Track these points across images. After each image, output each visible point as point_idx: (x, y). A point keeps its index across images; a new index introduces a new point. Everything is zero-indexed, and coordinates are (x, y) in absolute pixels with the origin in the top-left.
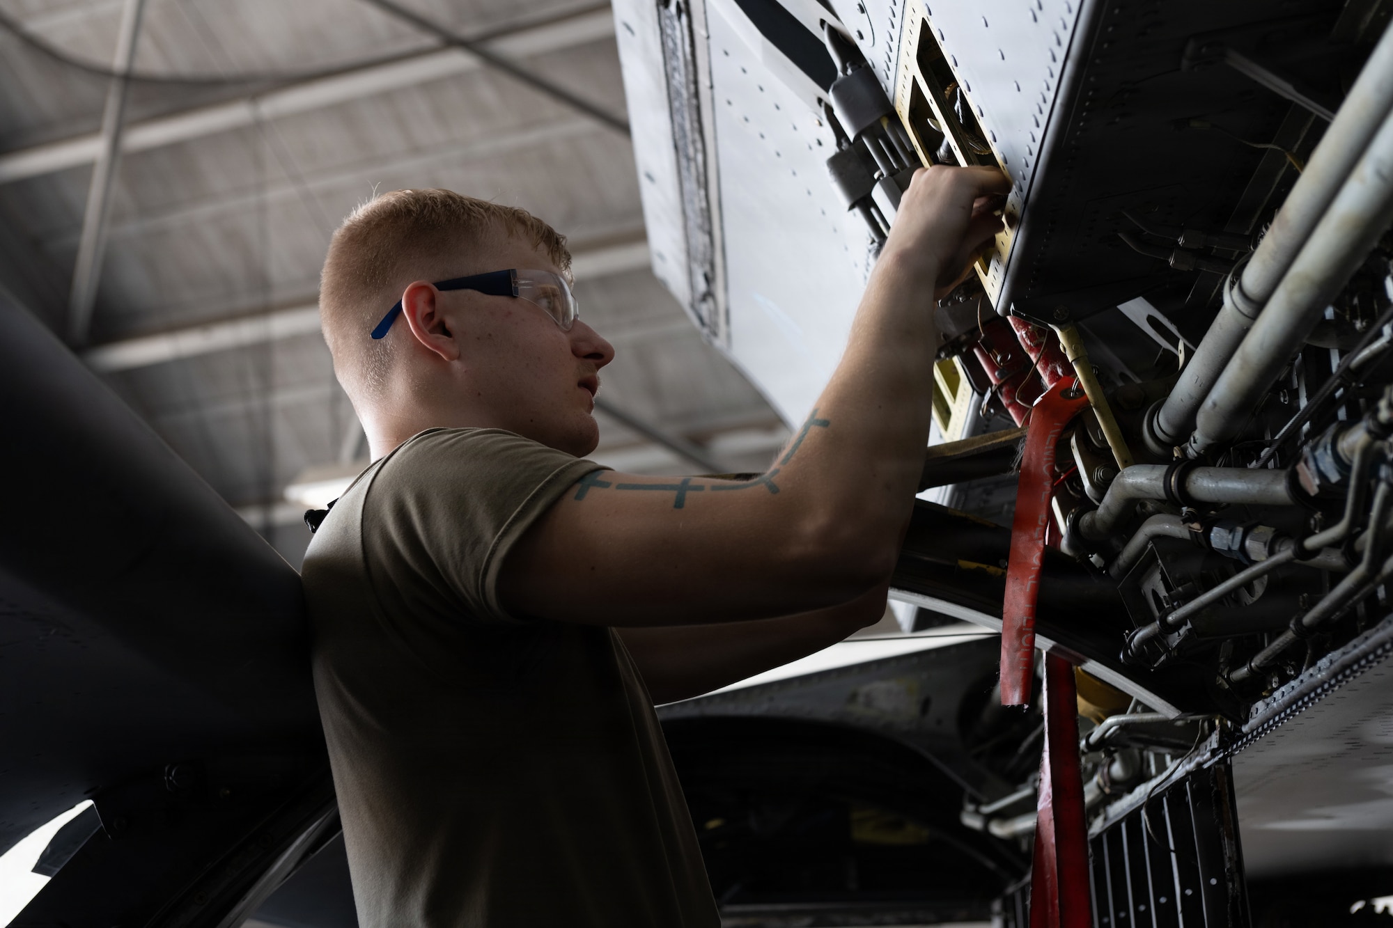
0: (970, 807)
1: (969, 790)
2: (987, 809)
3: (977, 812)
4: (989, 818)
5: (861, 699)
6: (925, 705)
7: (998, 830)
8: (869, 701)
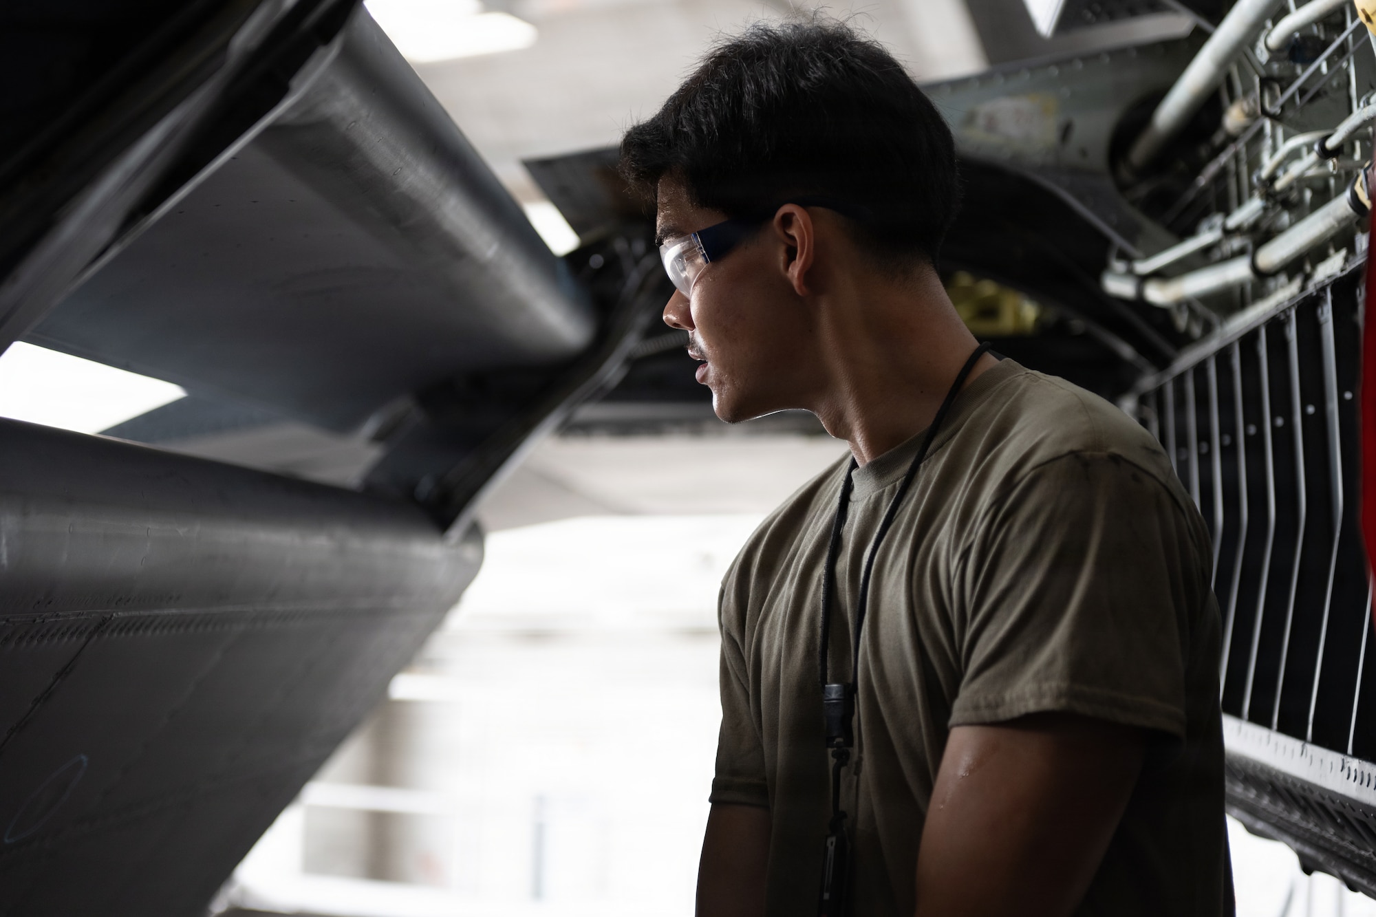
0: (1119, 266)
1: (1119, 241)
2: (1144, 267)
3: (1130, 272)
4: (1144, 279)
5: (981, 121)
6: (1066, 131)
7: (1157, 294)
8: (991, 125)
